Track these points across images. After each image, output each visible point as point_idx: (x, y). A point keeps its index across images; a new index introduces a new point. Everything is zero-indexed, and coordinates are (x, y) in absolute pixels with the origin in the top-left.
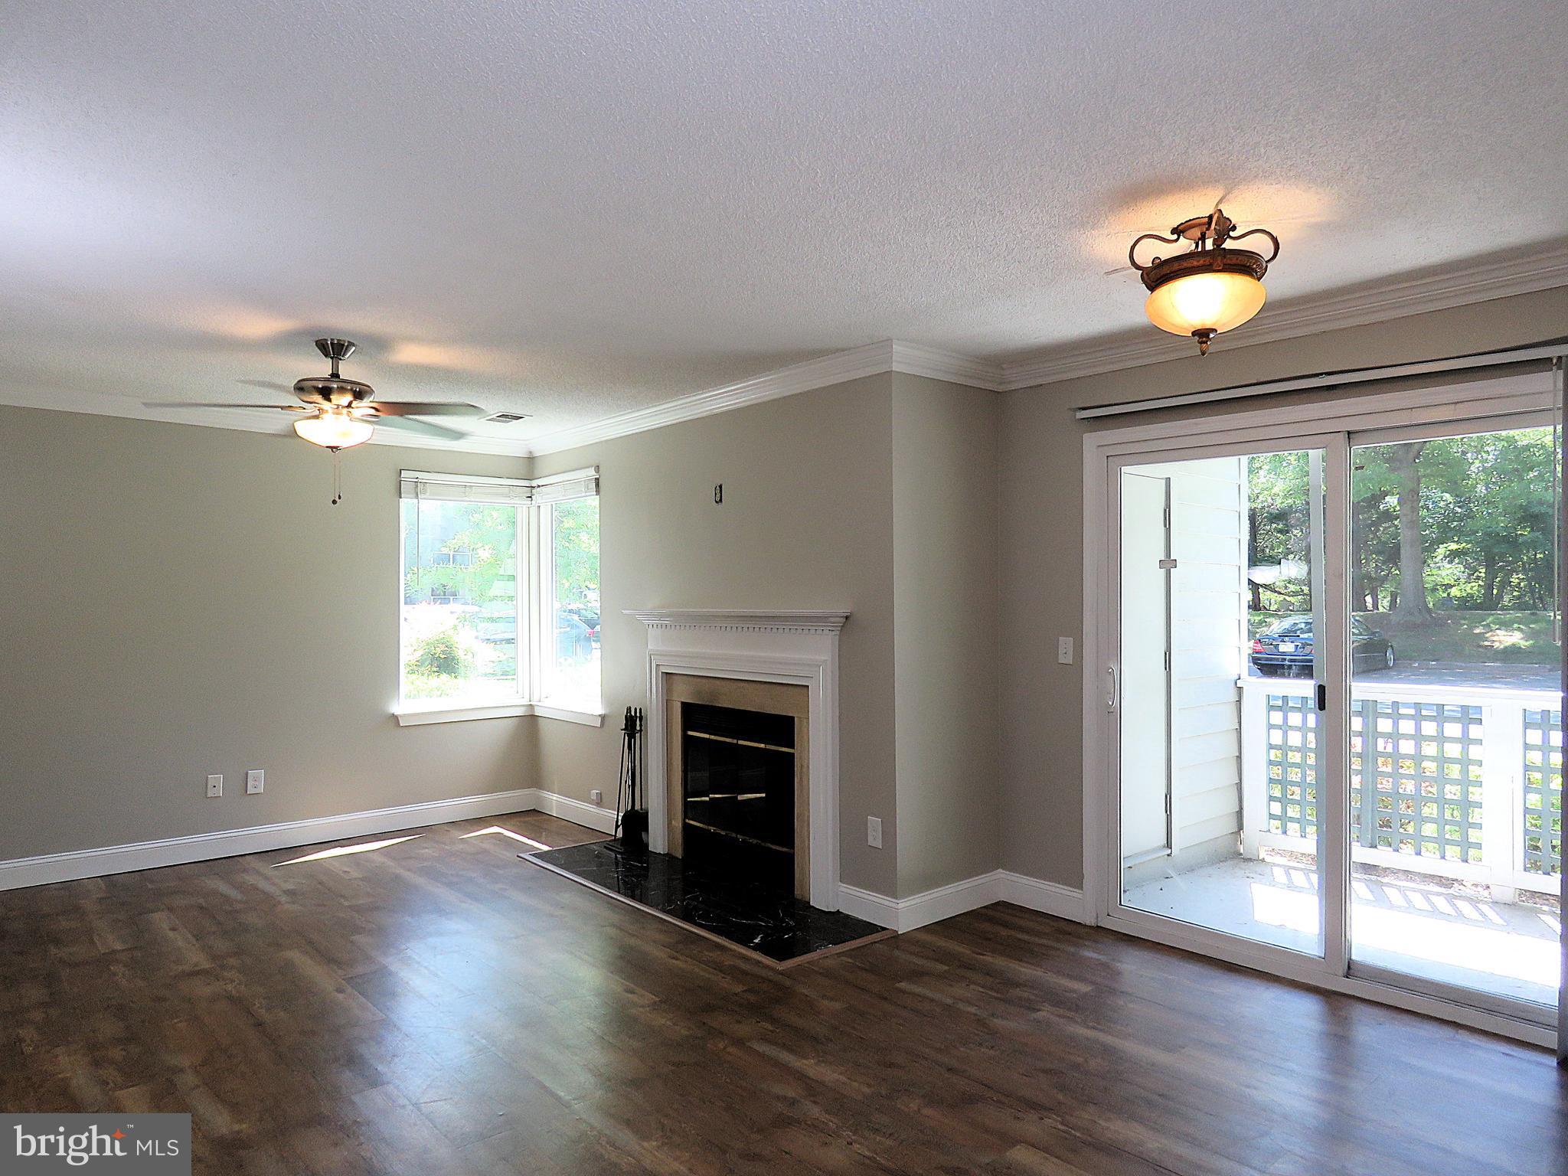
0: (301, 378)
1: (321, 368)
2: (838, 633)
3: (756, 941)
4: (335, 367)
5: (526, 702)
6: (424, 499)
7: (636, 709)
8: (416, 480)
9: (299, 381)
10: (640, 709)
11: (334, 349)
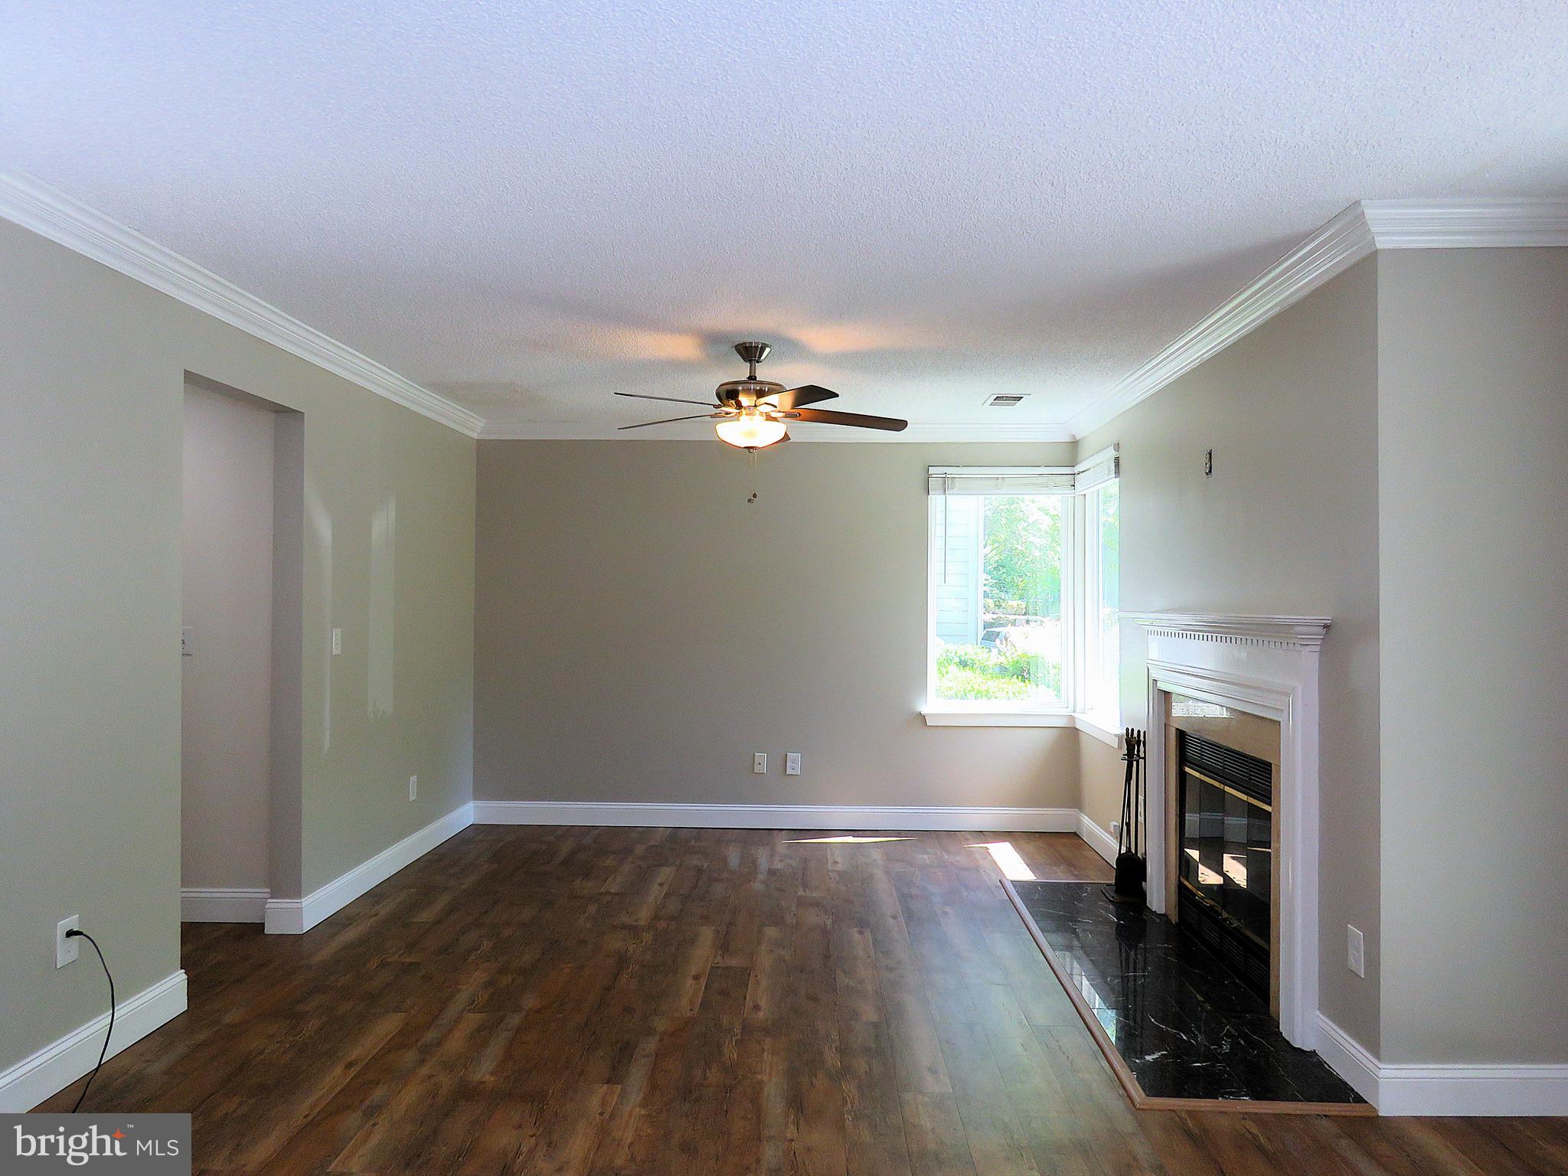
0: (721, 383)
1: (740, 371)
2: (1318, 648)
3: (1149, 1058)
4: (752, 370)
5: (1068, 712)
6: (953, 494)
7: (1139, 732)
8: (944, 476)
9: (721, 385)
10: (1145, 733)
11: (750, 352)
